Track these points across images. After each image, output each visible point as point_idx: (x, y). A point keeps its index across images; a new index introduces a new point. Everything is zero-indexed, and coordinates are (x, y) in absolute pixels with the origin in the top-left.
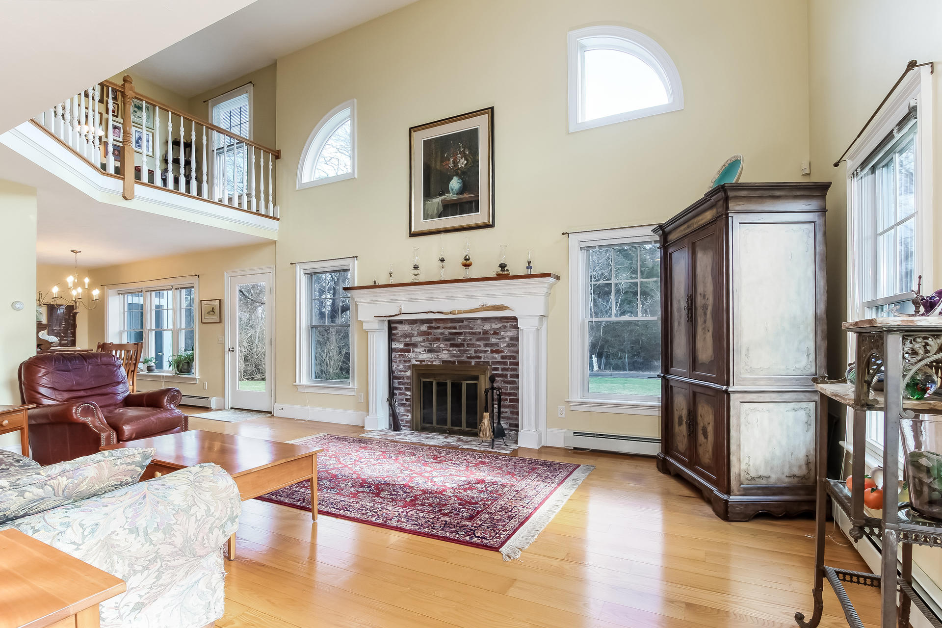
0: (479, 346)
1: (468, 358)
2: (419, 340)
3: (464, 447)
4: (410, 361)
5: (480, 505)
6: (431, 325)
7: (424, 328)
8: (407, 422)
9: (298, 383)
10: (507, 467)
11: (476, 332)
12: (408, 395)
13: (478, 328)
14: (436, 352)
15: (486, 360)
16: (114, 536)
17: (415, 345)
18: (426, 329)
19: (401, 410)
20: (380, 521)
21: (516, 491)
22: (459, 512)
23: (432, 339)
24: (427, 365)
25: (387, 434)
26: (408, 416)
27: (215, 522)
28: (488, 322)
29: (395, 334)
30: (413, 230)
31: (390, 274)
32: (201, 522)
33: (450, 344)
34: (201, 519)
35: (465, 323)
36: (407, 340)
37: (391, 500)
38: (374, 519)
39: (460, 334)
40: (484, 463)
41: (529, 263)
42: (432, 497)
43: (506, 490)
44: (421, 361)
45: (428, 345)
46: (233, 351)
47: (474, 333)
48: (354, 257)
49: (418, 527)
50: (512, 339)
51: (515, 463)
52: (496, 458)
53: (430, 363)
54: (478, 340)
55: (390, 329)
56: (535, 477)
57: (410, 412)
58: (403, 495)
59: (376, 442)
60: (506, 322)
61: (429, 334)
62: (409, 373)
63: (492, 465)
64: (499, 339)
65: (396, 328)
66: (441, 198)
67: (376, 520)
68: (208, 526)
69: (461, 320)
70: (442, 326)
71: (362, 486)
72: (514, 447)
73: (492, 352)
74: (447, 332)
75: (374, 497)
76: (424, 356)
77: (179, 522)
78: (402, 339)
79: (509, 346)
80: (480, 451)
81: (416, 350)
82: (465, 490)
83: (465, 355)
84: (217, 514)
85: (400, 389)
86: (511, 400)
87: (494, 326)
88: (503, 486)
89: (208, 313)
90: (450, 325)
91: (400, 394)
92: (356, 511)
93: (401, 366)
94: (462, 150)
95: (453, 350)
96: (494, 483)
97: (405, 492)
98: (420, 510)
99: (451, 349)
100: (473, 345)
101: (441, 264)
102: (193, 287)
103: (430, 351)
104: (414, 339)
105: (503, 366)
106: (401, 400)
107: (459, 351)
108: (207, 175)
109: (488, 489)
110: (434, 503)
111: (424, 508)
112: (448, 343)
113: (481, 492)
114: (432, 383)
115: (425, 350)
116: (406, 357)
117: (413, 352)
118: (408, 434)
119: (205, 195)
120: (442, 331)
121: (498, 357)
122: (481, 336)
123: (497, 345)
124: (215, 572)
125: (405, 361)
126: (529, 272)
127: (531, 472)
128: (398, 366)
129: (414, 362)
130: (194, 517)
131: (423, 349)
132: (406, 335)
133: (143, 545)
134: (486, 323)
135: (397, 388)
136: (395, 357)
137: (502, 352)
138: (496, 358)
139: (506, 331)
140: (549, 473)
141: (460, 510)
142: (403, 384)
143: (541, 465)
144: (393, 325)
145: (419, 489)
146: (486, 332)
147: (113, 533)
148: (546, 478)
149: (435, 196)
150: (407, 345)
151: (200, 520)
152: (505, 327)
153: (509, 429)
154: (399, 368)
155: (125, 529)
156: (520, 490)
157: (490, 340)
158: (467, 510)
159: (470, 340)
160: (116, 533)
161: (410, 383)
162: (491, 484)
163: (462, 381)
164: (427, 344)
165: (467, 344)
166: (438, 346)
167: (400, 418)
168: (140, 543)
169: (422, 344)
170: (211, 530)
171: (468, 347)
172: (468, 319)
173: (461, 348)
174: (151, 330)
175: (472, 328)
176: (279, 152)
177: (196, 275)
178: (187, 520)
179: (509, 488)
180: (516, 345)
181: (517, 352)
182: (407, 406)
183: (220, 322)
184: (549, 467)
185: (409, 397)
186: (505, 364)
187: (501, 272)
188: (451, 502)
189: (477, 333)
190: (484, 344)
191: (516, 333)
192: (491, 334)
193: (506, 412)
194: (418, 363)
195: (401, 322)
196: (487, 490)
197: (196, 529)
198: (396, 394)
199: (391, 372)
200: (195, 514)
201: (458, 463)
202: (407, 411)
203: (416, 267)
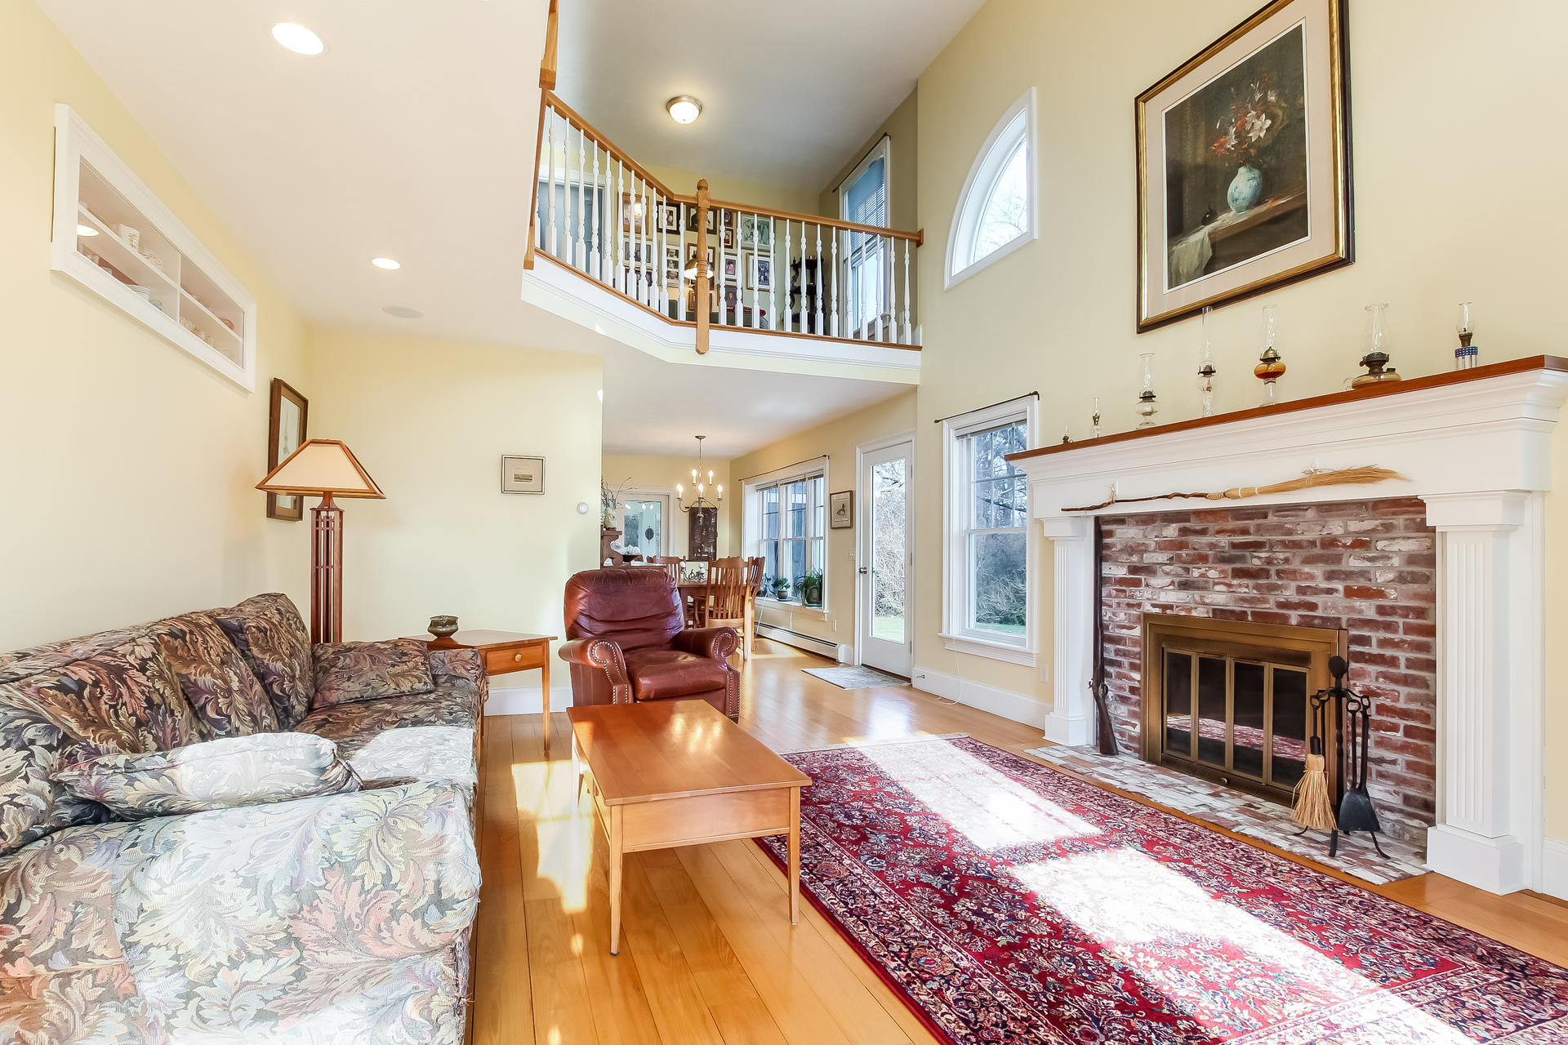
0: (1312, 577)
1: (1281, 605)
2: (1160, 560)
3: (1249, 831)
4: (1139, 605)
5: (1178, 1031)
6: (1187, 525)
7: (1171, 531)
8: (1132, 738)
9: (945, 633)
10: (1346, 928)
11: (1301, 541)
12: (1134, 680)
13: (1309, 530)
14: (1198, 588)
15: (1332, 614)
16: (217, 886)
17: (1149, 570)
18: (1176, 534)
19: (1119, 711)
20: (900, 975)
21: (1331, 1026)
22: (1101, 1029)
23: (1189, 559)
24: (1177, 617)
25: (1084, 757)
26: (1134, 726)
27: (399, 902)
28: (1338, 516)
29: (1108, 547)
30: (1144, 316)
31: (1094, 418)
32: (372, 895)
33: (1234, 570)
34: (372, 889)
35: (1272, 519)
36: (1135, 558)
37: (965, 927)
38: (893, 965)
39: (1258, 546)
40: (1276, 894)
41: (1466, 338)
42: (1063, 955)
43: (1293, 1008)
44: (1164, 607)
45: (1180, 571)
46: (865, 572)
47: (1296, 545)
48: (1030, 394)
49: (964, 1032)
50: (1412, 559)
51: (1384, 923)
52: (1325, 890)
53: (1183, 613)
54: (1308, 561)
55: (1100, 535)
56: (1433, 997)
57: (1139, 718)
58: (1001, 921)
59: (1045, 770)
60: (1394, 514)
61: (1181, 546)
62: (1137, 632)
63: (1301, 907)
64: (1370, 559)
65: (1110, 534)
66: (1208, 229)
67: (894, 970)
68: (387, 906)
69: (1261, 512)
70: (1213, 526)
71: (936, 870)
72: (1412, 867)
73: (1350, 593)
74: (1224, 541)
75: (939, 906)
76: (1172, 597)
77: (328, 887)
78: (1124, 557)
79: (1402, 579)
80: (1288, 857)
81: (1154, 581)
82: (1164, 964)
83: (1272, 599)
84: (405, 888)
85: (1119, 664)
86: (1409, 731)
87: (1355, 526)
88: (1291, 992)
89: (838, 513)
90: (1231, 524)
91: (1120, 676)
92: (879, 928)
93: (1122, 616)
94: (1258, 96)
95: (1240, 586)
96: (1269, 971)
97: (1012, 917)
98: (1008, 983)
99: (1235, 582)
100: (1293, 574)
101: (1205, 381)
102: (821, 476)
103: (1185, 585)
104: (1149, 558)
105: (1382, 634)
106: (1121, 688)
107: (1257, 587)
108: (838, 301)
109: (1239, 984)
110: (1053, 974)
111: (1023, 978)
112: (1228, 567)
113: (1209, 986)
114: (1188, 659)
115: (1172, 583)
116: (1132, 597)
117: (1147, 585)
118: (1128, 768)
119: (834, 333)
120: (1213, 539)
121: (1367, 608)
122: (1318, 551)
123: (1362, 576)
124: (439, 990)
125: (1129, 605)
126: (1466, 363)
127: (1426, 973)
128: (1114, 614)
129: (1148, 608)
130: (359, 882)
131: (1168, 580)
132: (1131, 550)
133: (259, 912)
134: (1331, 517)
135: (1113, 663)
136: (1109, 595)
137: (1380, 594)
138: (1361, 612)
139: (1394, 539)
140: (1500, 1002)
141: (1109, 1023)
142: (1125, 654)
143: (1480, 958)
144: (1105, 528)
145: (1049, 918)
146: (1331, 542)
147: (218, 877)
148: (1479, 1016)
149: (1194, 228)
150: (1134, 570)
151: (368, 892)
152: (1388, 528)
153: (1401, 811)
154: (1118, 619)
155: (238, 876)
156: (1345, 1025)
157: (1344, 561)
158: (1128, 1034)
159: (1286, 560)
160: (222, 880)
161: (1140, 653)
162: (1257, 970)
163: (1262, 664)
164: (1176, 568)
165: (1278, 573)
166: (1202, 575)
167: (1115, 726)
168: (256, 908)
169: (1167, 568)
170: (394, 914)
171: (1280, 578)
172: (1280, 509)
173: (1260, 582)
174: (787, 540)
175: (1290, 532)
176: (921, 233)
177: (825, 456)
178: (346, 887)
179: (1310, 1006)
180: (1428, 579)
181: (1431, 597)
182: (1131, 704)
183: (851, 526)
184: (1511, 977)
185: (1137, 685)
186: (1389, 627)
187: (1372, 379)
188: (1103, 988)
189: (1305, 544)
190: (1325, 573)
191: (1427, 543)
192: (1345, 546)
193: (1394, 762)
194: (1157, 610)
195: (1120, 520)
196: (1231, 985)
197: (362, 906)
198: (1110, 675)
199: (1099, 626)
200: (362, 877)
201: (1202, 873)
202: (1133, 714)
203: (1148, 397)
